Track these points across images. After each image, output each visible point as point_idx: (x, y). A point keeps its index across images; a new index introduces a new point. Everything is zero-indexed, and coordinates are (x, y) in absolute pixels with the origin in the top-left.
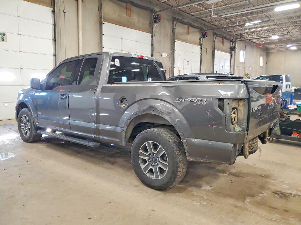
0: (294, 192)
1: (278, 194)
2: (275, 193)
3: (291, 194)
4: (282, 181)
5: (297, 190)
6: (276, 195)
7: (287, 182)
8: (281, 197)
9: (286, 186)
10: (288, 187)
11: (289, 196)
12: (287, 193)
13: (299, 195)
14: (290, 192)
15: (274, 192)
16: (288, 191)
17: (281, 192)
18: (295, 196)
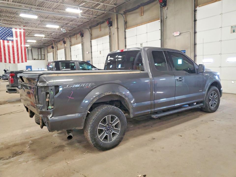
0: (12, 159)
1: (20, 152)
2: (22, 152)
3: (13, 157)
4: (28, 163)
5: (12, 162)
6: (20, 151)
7: (23, 164)
8: (17, 152)
9: (21, 160)
10: (19, 160)
11: (13, 155)
12: (15, 156)
13: (7, 159)
14: (15, 158)
15: (24, 152)
16: (16, 158)
17: (20, 154)
18: (10, 157)
